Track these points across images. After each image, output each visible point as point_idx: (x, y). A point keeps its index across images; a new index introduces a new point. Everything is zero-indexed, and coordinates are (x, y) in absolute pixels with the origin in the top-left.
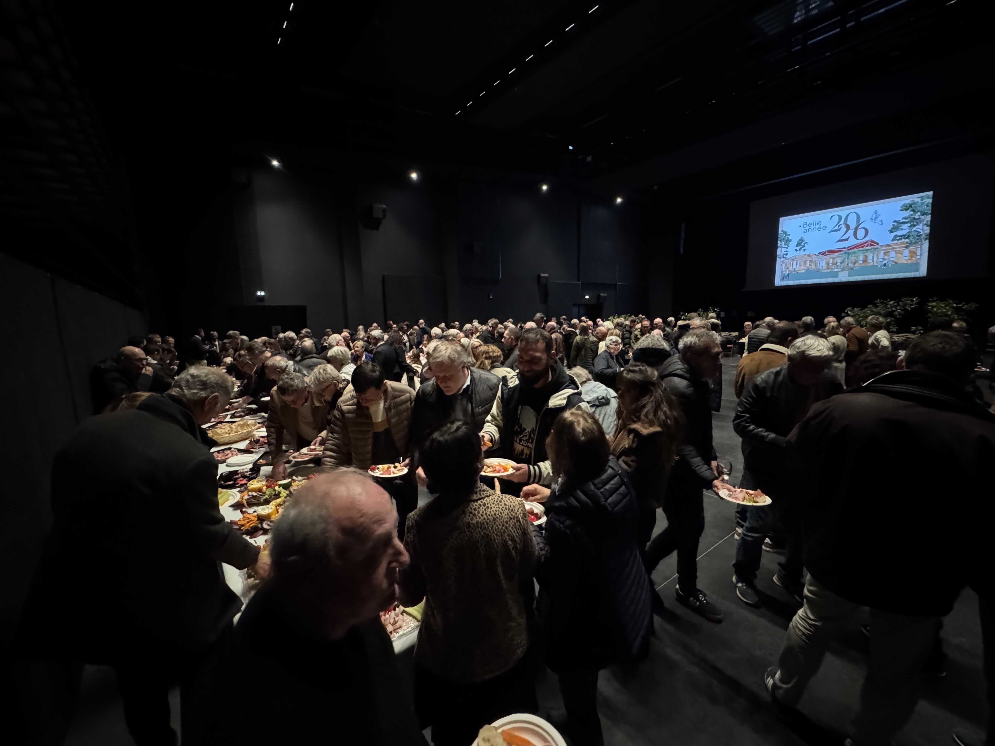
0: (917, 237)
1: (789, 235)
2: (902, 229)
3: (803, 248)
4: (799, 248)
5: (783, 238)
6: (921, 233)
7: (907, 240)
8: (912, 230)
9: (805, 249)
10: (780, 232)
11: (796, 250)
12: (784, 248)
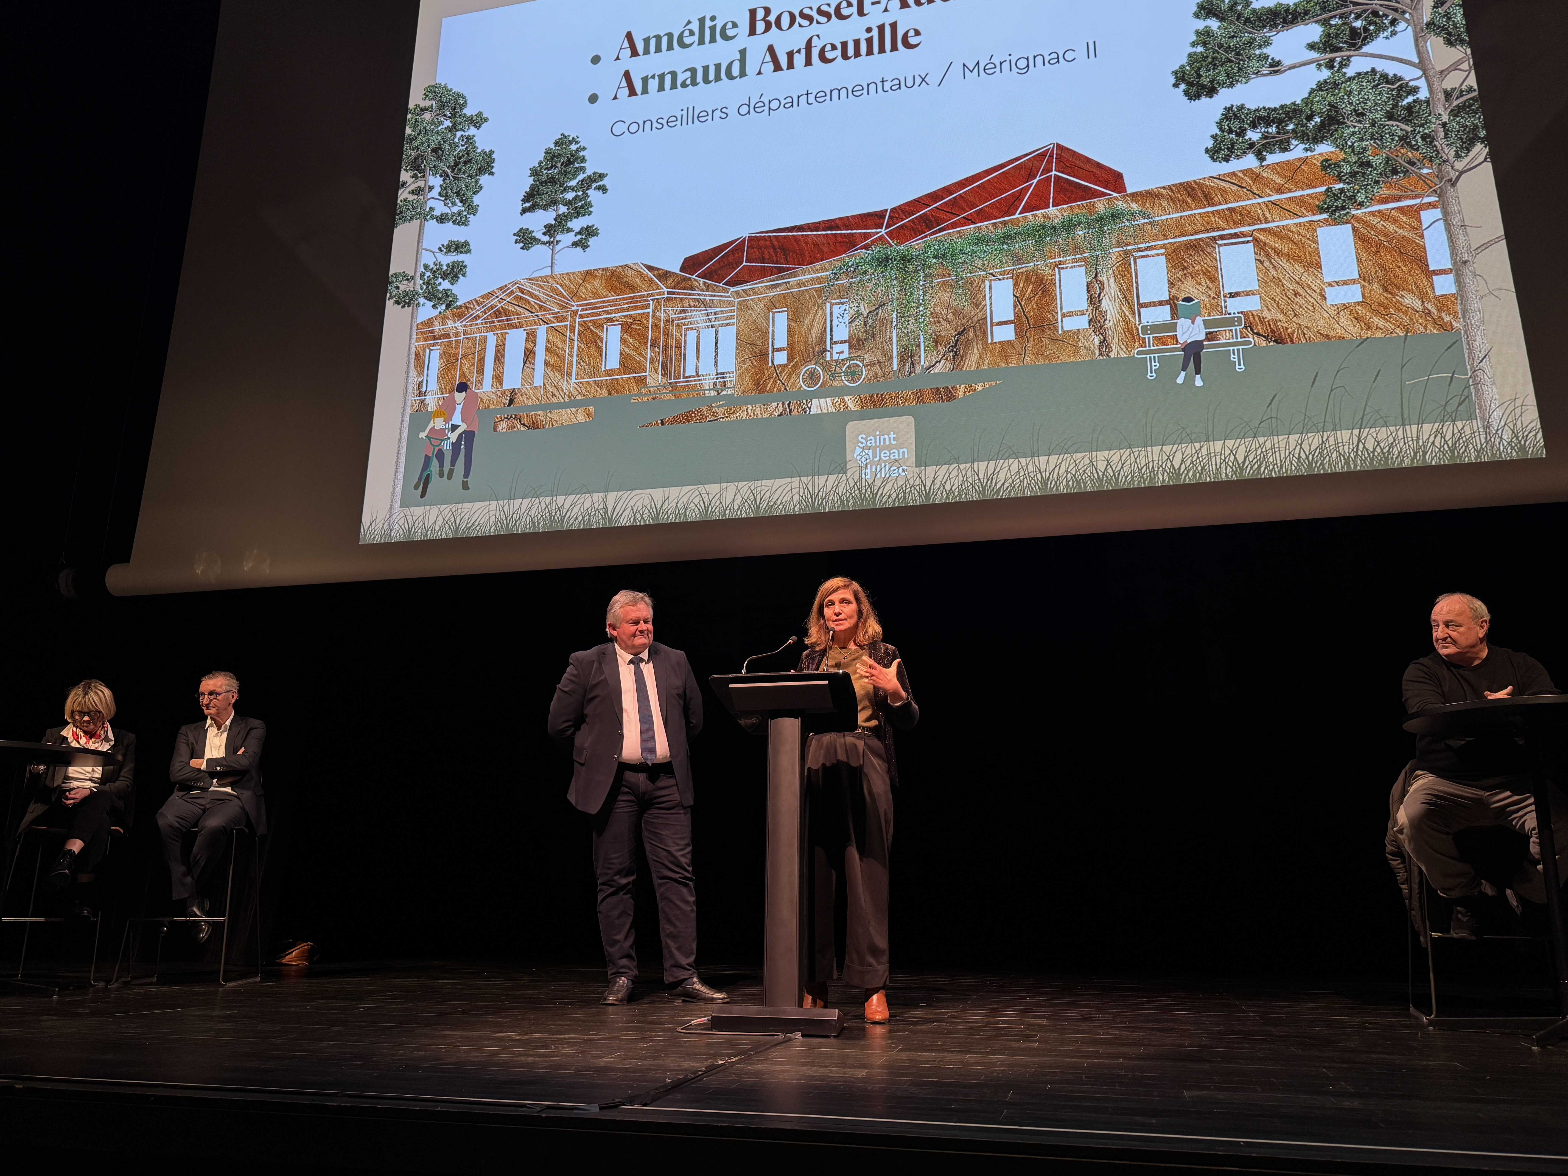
0: (1399, 128)
1: (478, 121)
2: (1276, 67)
3: (577, 224)
4: (548, 217)
5: (435, 140)
6: (1423, 94)
7: (1324, 149)
8: (1350, 72)
9: (589, 232)
10: (416, 98)
11: (526, 239)
12: (442, 219)
